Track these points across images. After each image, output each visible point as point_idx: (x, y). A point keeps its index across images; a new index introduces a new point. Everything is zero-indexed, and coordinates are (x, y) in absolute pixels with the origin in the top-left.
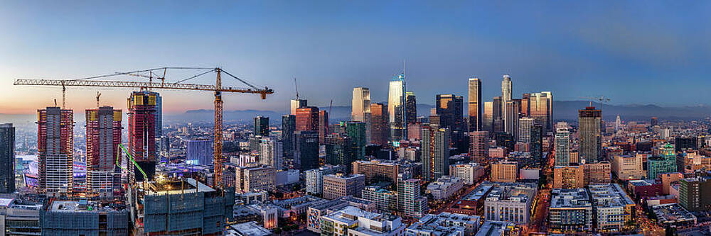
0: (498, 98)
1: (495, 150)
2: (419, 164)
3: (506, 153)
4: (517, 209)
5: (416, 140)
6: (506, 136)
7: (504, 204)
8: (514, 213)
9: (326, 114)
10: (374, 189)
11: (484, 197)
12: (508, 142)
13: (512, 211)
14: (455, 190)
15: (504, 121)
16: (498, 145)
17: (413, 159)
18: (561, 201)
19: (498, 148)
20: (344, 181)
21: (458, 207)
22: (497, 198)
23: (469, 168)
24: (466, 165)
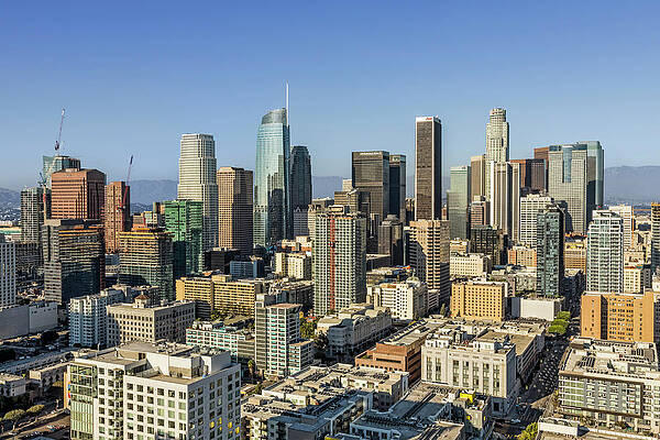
0: (480, 158)
1: (464, 260)
2: (307, 283)
4: (485, 366)
6: (492, 236)
9: (125, 189)
10: (211, 326)
11: (421, 342)
12: (494, 247)
14: (374, 329)
15: (489, 203)
16: (473, 249)
17: (299, 275)
18: (589, 361)
19: (473, 256)
20: (150, 313)
21: (370, 357)
22: (447, 342)
23: (405, 290)
24: (398, 286)
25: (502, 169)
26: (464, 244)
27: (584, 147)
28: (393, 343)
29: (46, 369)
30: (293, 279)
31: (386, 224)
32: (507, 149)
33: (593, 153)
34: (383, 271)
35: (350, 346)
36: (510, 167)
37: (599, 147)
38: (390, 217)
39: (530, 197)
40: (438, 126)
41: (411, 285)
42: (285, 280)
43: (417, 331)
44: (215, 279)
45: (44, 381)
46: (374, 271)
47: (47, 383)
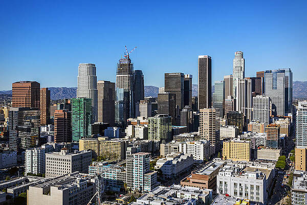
0: (229, 77)
1: (225, 129)
2: (147, 141)
3: (238, 133)
4: (252, 187)
5: (144, 118)
7: (238, 179)
8: (249, 190)
9: (48, 92)
10: (102, 164)
11: (216, 172)
12: (241, 122)
13: (246, 188)
14: (185, 166)
15: (235, 100)
16: (228, 123)
17: (141, 137)
19: (230, 127)
20: (69, 157)
21: (189, 181)
22: (230, 173)
23: (199, 145)
24: (195, 143)
25: (242, 82)
26: (225, 121)
27: (284, 71)
28: (201, 174)
29: (16, 188)
30: (139, 139)
31: (184, 110)
32: (244, 72)
33: (287, 74)
34: (185, 135)
35: (174, 174)
36: (246, 81)
37: (290, 71)
38: (186, 107)
39: (258, 96)
40: (210, 60)
41: (202, 142)
42: (135, 139)
43: (212, 167)
44: (100, 139)
45: (15, 194)
46: (181, 135)
47: (17, 195)
